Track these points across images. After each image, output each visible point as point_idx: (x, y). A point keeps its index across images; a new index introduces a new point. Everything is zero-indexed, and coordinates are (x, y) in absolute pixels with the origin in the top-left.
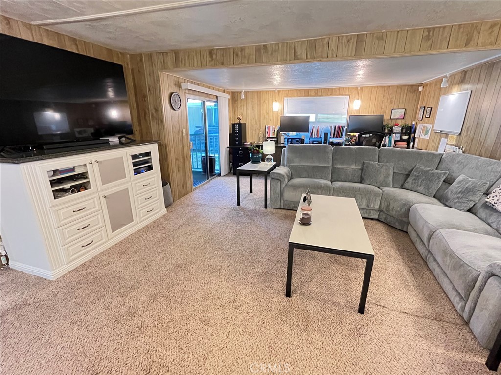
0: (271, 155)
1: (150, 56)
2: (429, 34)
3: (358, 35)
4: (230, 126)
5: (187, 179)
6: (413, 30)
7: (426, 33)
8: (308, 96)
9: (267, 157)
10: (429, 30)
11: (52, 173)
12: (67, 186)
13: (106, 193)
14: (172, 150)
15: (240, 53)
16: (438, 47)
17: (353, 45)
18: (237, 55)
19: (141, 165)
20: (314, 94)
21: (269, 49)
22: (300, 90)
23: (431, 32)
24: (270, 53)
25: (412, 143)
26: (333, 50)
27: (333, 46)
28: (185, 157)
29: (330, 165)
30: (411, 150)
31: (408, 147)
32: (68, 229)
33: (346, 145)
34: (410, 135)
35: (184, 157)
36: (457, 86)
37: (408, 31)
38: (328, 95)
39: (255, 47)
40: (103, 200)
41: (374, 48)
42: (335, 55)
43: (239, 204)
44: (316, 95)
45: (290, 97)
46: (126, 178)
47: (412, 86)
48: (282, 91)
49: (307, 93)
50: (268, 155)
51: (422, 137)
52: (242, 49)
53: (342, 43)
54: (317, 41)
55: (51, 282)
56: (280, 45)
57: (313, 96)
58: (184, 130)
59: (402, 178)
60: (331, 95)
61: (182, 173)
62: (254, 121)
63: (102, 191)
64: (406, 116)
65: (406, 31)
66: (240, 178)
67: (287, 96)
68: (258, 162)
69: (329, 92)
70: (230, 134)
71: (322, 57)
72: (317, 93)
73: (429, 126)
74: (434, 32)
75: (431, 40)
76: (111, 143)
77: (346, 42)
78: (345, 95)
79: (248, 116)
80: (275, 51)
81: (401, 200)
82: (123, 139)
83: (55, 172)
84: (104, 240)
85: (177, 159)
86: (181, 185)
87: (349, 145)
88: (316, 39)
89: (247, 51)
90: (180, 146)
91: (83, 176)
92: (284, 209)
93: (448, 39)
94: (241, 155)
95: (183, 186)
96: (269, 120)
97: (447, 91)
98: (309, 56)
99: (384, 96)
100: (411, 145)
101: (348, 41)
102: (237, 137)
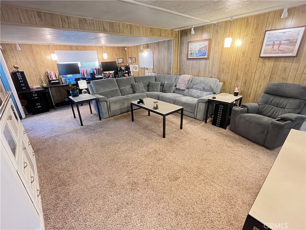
0: (85, 89)
8: (72, 50)
9: (83, 91)
20: (76, 49)
22: (65, 46)
25: (130, 74)
29: (118, 88)
30: (130, 77)
31: (129, 76)
33: (104, 78)
34: (128, 70)
36: (146, 49)
38: (85, 50)
43: (82, 125)
44: (77, 49)
45: (58, 50)
47: (122, 47)
48: (52, 45)
49: (71, 48)
51: (134, 70)
57: (75, 50)
59: (146, 88)
60: (87, 50)
62: (32, 69)
64: (124, 61)
66: (79, 108)
67: (57, 49)
68: (77, 96)
69: (85, 48)
72: (77, 48)
73: (137, 66)
78: (94, 50)
81: (155, 95)
87: (106, 78)
92: (111, 116)
94: (36, 97)
96: (46, 68)
97: (142, 51)
99: (113, 52)
100: (130, 75)
102: (22, 83)
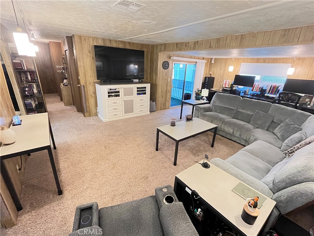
0: (206, 97)
1: (157, 45)
2: (285, 33)
3: (241, 35)
4: (203, 78)
5: (167, 102)
6: (274, 31)
7: (283, 32)
8: (258, 62)
9: (203, 98)
10: (285, 30)
11: (109, 90)
12: (113, 94)
13: (125, 99)
14: (160, 88)
15: (187, 45)
16: (291, 41)
17: (238, 40)
18: (186, 46)
19: (141, 92)
21: (199, 43)
23: (287, 32)
24: (199, 45)
26: (228, 43)
27: (228, 41)
28: (168, 91)
29: (236, 109)
32: (111, 108)
35: (166, 92)
37: (271, 31)
38: (274, 63)
39: (193, 42)
40: (123, 102)
41: (250, 42)
42: (229, 46)
44: (264, 62)
46: (133, 95)
48: (241, 58)
50: (203, 97)
52: (188, 43)
53: (233, 40)
54: (221, 38)
55: (103, 122)
56: (204, 41)
58: (169, 79)
61: (164, 98)
62: (220, 76)
63: (123, 98)
65: (270, 32)
67: (244, 62)
70: (202, 83)
71: (222, 47)
74: (289, 31)
75: (286, 37)
76: (134, 82)
77: (235, 38)
78: (288, 63)
79: (216, 73)
80: (202, 44)
82: (140, 81)
83: (110, 89)
84: (121, 116)
85: (162, 92)
86: (162, 104)
88: (220, 38)
89: (190, 43)
90: (165, 86)
91: (119, 92)
93: (298, 36)
95: (164, 105)
98: (216, 46)
101: (236, 38)
102: (206, 85)
